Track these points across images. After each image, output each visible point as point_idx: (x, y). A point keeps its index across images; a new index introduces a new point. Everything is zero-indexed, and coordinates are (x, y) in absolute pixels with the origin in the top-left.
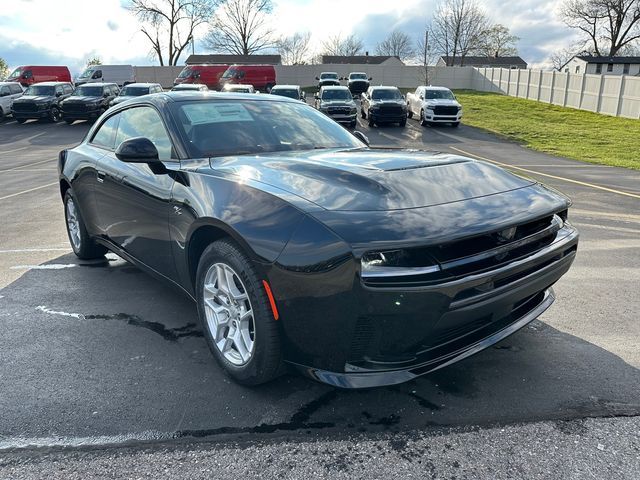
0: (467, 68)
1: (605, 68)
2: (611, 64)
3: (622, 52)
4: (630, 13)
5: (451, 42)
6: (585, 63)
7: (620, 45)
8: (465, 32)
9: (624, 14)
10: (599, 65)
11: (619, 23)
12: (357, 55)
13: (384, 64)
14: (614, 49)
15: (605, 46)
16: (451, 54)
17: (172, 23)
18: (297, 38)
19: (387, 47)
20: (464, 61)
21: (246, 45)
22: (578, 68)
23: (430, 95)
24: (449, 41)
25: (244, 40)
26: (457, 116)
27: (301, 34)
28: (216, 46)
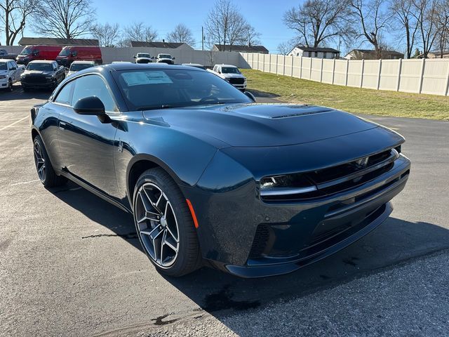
0: (234, 52)
1: (313, 54)
2: (316, 52)
3: (321, 45)
4: (324, 21)
5: (222, 35)
6: (302, 51)
7: (319, 41)
8: (231, 28)
9: (320, 21)
10: (310, 52)
11: (318, 27)
12: (154, 41)
13: (180, 48)
14: (317, 43)
15: (311, 42)
16: (222, 43)
17: (8, 12)
18: (107, 27)
19: (174, 36)
20: (232, 48)
21: (68, 31)
22: (298, 54)
23: (225, 70)
24: (221, 34)
25: (66, 27)
26: (244, 85)
27: (111, 24)
28: (43, 31)
